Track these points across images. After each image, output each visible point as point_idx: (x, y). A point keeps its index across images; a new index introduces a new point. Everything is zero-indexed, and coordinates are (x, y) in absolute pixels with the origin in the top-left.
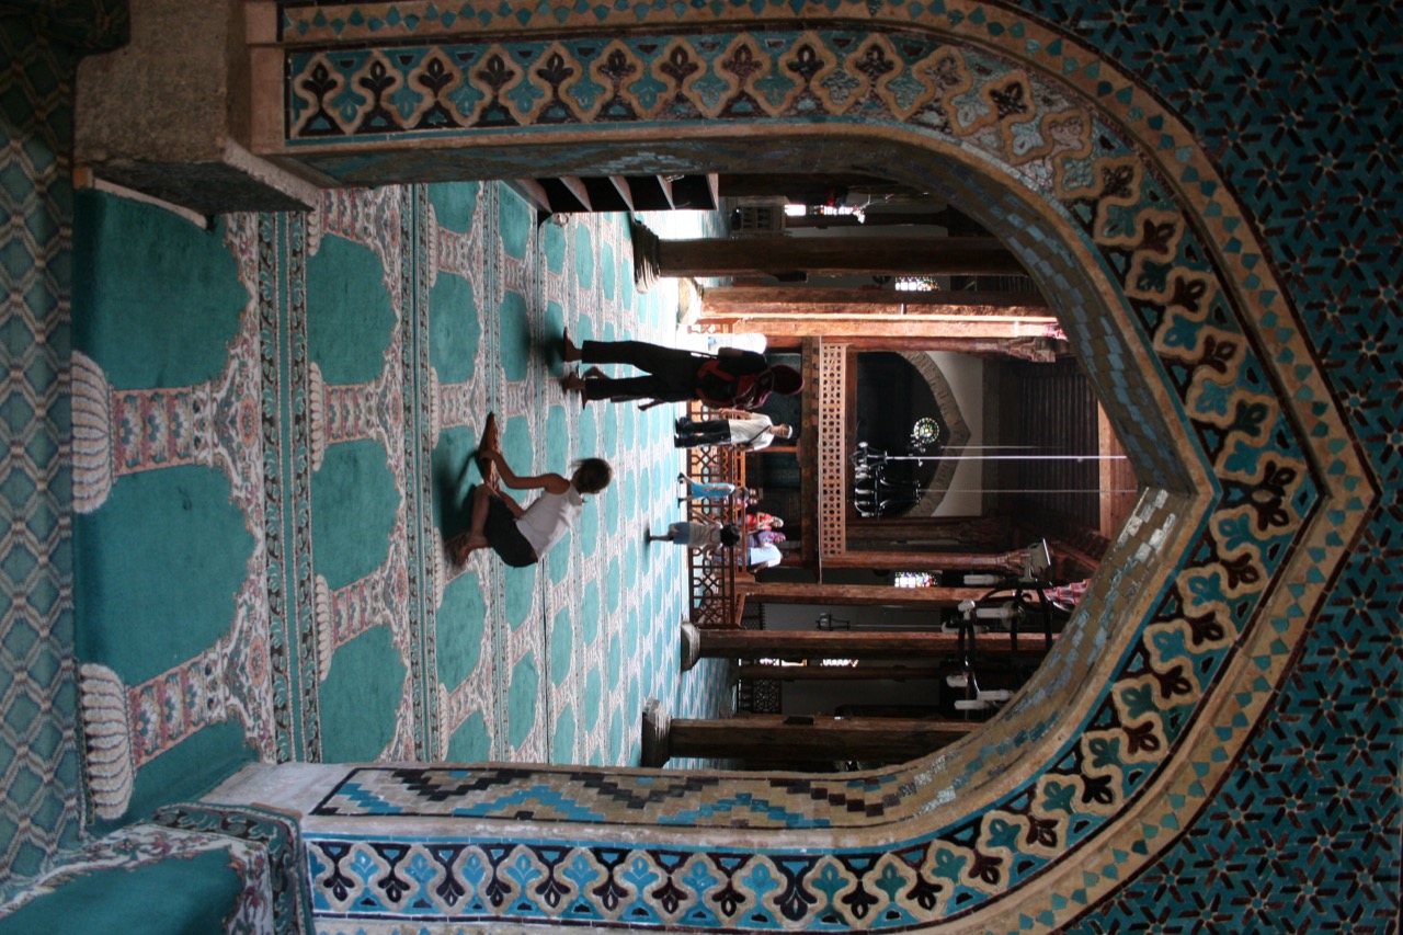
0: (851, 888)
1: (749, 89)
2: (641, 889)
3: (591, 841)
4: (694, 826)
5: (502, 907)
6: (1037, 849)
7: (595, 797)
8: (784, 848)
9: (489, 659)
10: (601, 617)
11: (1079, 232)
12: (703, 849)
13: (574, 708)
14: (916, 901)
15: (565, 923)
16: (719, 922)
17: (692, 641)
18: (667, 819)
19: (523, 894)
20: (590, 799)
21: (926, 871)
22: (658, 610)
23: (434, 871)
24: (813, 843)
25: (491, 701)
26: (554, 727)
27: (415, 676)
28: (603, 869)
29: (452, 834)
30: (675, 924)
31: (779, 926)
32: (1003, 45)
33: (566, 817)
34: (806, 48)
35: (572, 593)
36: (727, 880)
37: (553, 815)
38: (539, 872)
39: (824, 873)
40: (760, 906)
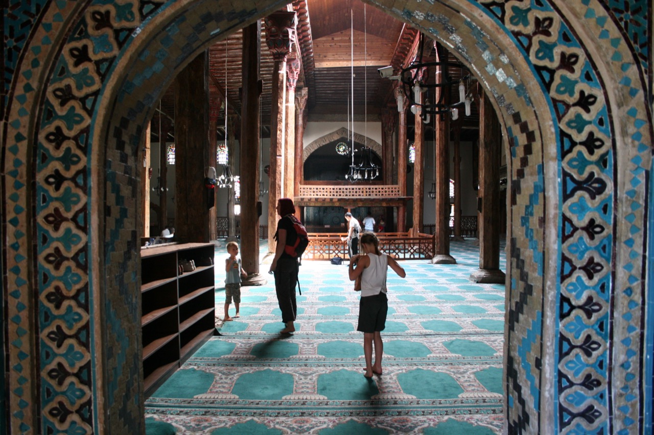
0: (583, 150)
1: (70, 215)
2: (587, 288)
3: (555, 320)
4: (544, 252)
5: (601, 380)
6: (555, 30)
7: (525, 316)
8: (557, 193)
9: (446, 367)
10: (427, 305)
11: (159, 10)
12: (559, 247)
13: (474, 319)
14: (591, 107)
15: (611, 338)
16: (608, 236)
17: (441, 259)
18: (540, 269)
19: (592, 366)
20: (526, 320)
21: (571, 100)
22: (425, 275)
23: (578, 425)
24: (554, 174)
25: (469, 366)
26: (484, 330)
27: (454, 413)
28: (574, 312)
29: (552, 413)
30: (611, 265)
31: (610, 196)
32: (45, 59)
33: (539, 337)
34: (46, 180)
35: (413, 320)
36: (580, 231)
37: (538, 344)
38: (577, 355)
39: (574, 167)
40: (597, 209)
